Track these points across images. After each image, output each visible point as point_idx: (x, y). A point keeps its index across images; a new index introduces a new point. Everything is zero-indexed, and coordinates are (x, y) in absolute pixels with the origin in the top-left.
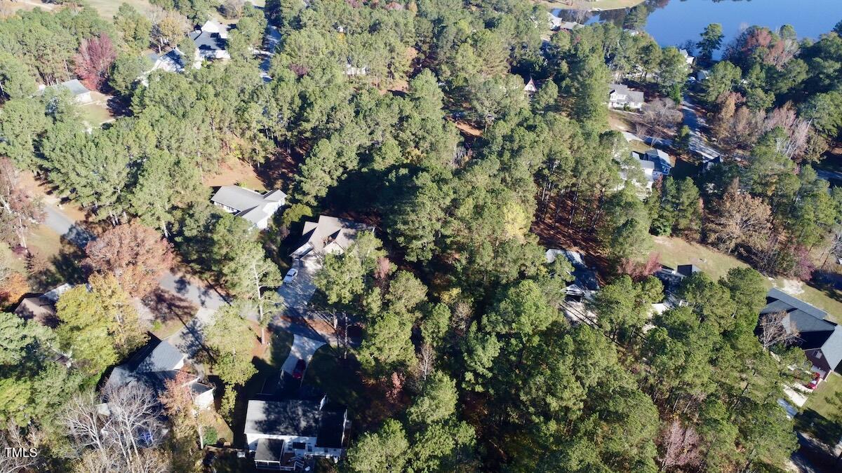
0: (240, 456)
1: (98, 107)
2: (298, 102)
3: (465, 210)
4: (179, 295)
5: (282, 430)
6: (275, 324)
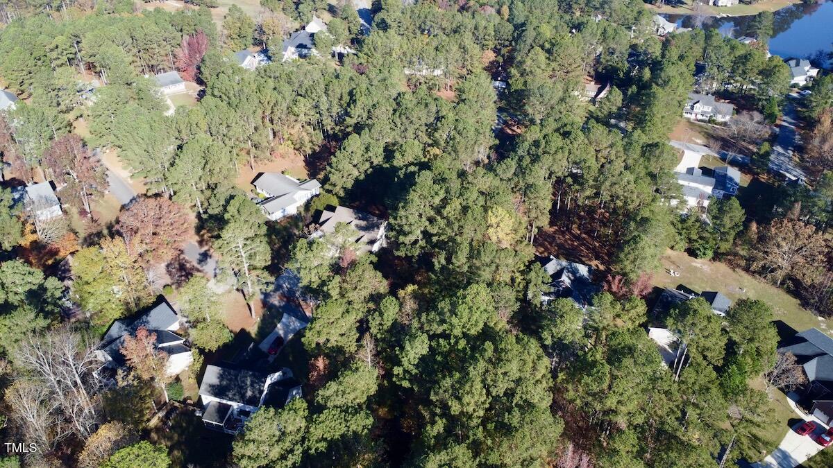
0: (197, 415)
1: (190, 96)
2: (346, 98)
3: (452, 210)
4: (199, 266)
5: (230, 396)
6: (271, 302)
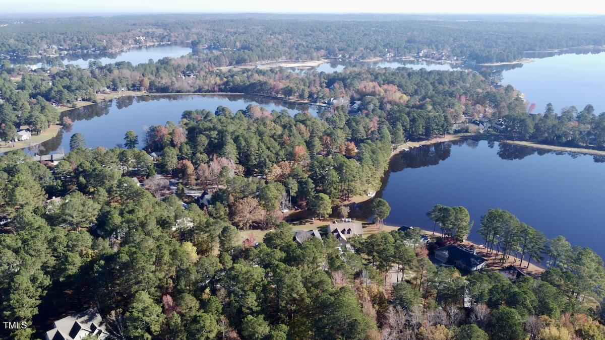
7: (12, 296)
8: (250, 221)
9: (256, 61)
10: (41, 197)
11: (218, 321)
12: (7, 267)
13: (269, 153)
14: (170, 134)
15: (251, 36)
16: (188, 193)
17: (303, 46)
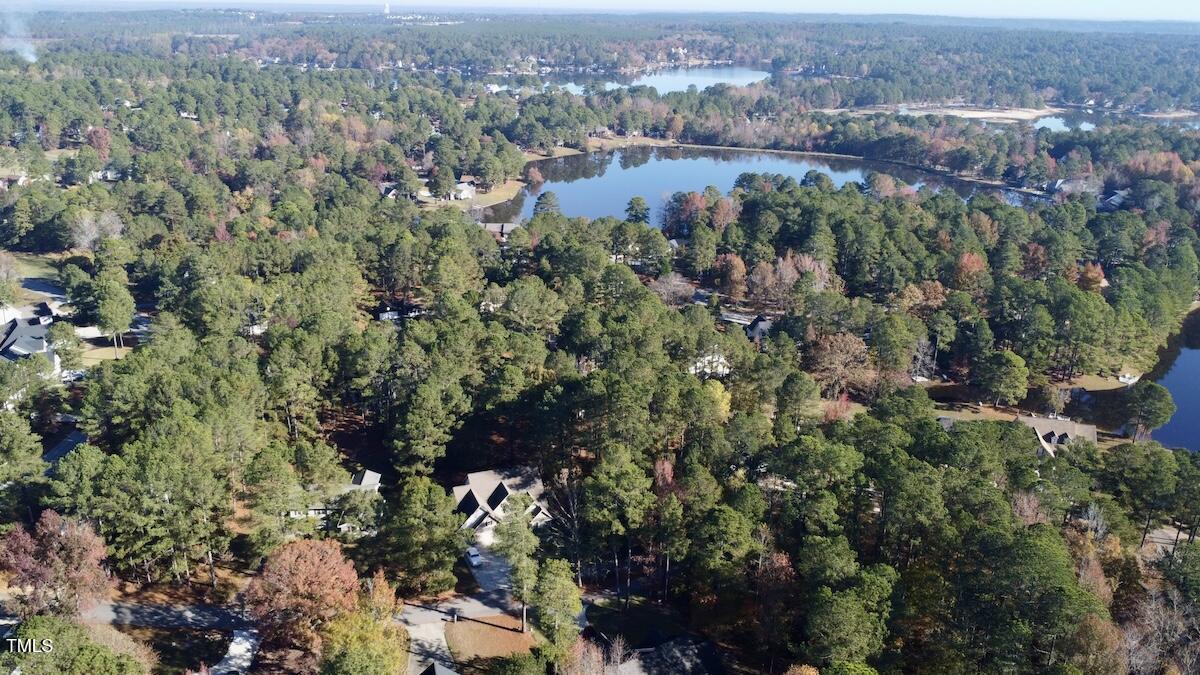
3: (674, 401)
7: (410, 417)
8: (843, 383)
9: (899, 103)
10: (477, 281)
11: (755, 533)
12: (410, 372)
13: (903, 260)
14: (709, 209)
15: (894, 53)
16: (728, 317)
17: (1007, 78)
